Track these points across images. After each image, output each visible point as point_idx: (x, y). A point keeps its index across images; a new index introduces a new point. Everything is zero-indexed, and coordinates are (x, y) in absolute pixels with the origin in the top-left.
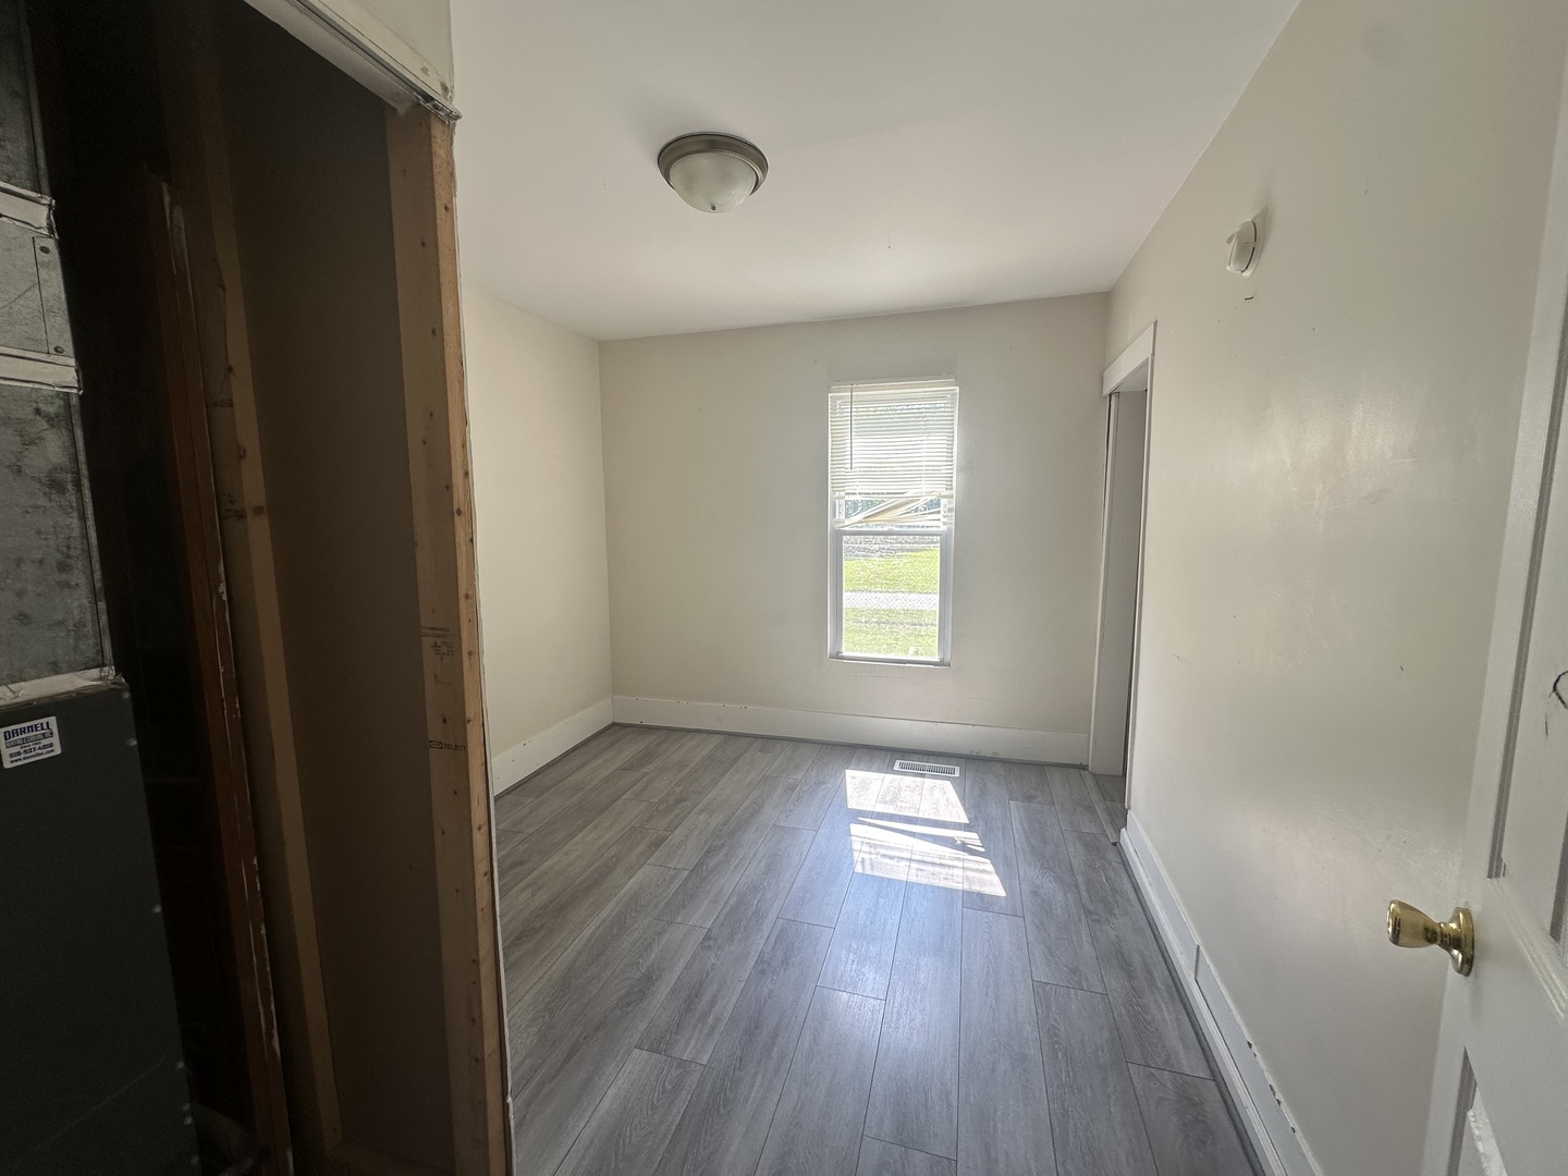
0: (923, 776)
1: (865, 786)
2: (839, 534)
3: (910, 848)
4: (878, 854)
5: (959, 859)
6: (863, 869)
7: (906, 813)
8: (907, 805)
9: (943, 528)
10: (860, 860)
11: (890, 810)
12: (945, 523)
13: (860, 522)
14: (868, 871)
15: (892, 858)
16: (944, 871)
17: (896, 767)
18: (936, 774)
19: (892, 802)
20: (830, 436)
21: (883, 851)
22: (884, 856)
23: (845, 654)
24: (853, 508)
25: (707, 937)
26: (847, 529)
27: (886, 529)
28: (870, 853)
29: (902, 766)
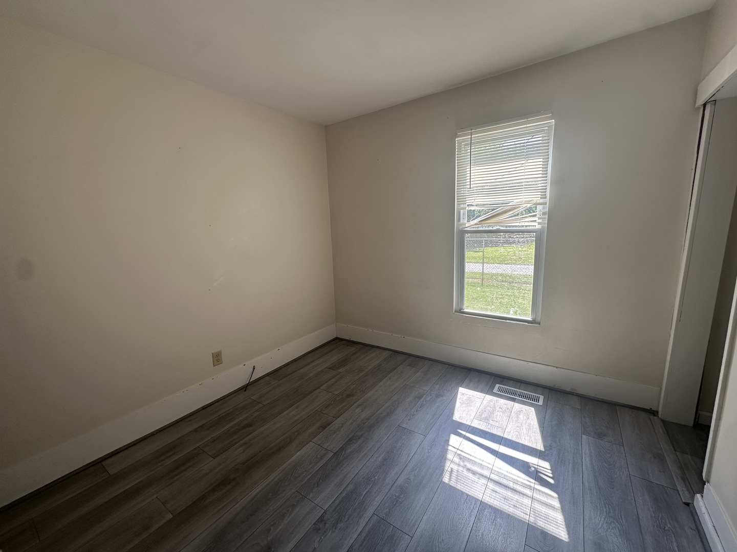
0: (514, 400)
1: (469, 402)
2: (463, 233)
3: (491, 467)
4: (464, 467)
5: (530, 487)
6: (450, 479)
7: (495, 432)
8: (497, 424)
9: (538, 227)
10: (450, 470)
11: (482, 426)
12: (539, 224)
13: (476, 224)
14: (453, 484)
15: (474, 473)
16: (516, 497)
17: (495, 390)
18: (525, 399)
19: (487, 420)
20: (456, 167)
21: (469, 466)
22: (469, 470)
23: (465, 310)
24: (471, 215)
25: (321, 519)
26: (468, 229)
27: (495, 228)
28: (459, 465)
29: (500, 390)
